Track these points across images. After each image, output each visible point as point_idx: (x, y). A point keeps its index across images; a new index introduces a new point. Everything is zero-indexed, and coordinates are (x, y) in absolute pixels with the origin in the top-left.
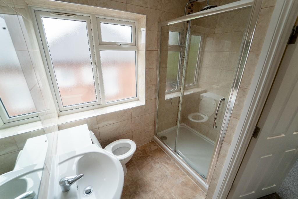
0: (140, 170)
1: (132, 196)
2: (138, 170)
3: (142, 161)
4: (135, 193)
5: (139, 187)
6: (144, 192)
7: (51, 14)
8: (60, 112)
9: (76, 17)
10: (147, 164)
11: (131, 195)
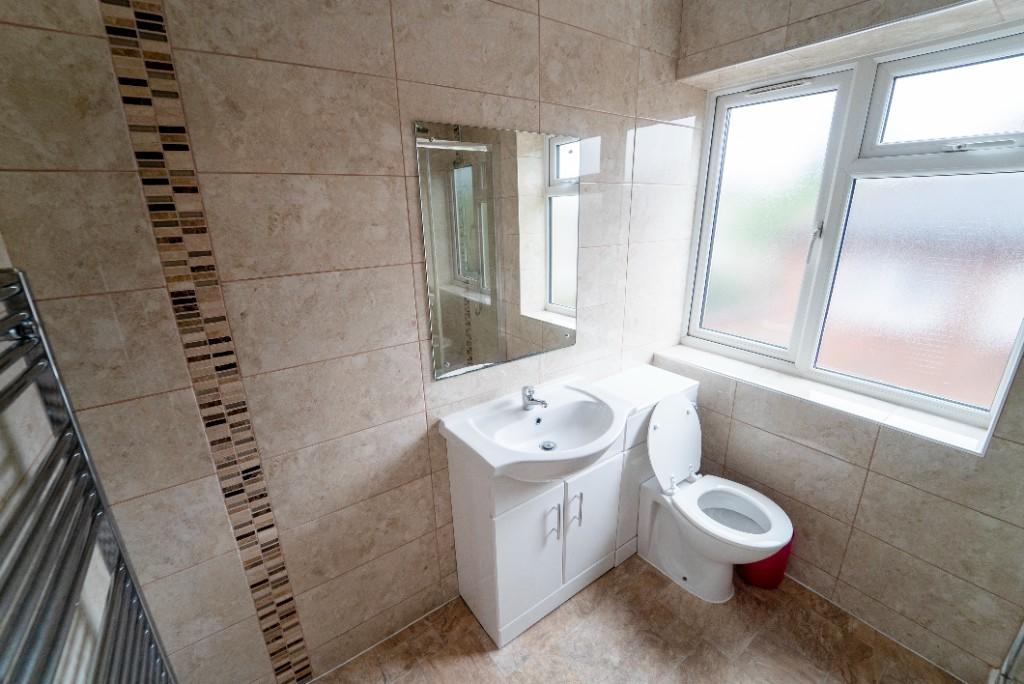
0: (753, 645)
1: (655, 637)
2: (748, 641)
3: (799, 649)
4: (666, 646)
5: (691, 653)
6: (681, 675)
7: (747, 95)
8: (688, 334)
9: (808, 83)
10: (802, 674)
11: (654, 634)
